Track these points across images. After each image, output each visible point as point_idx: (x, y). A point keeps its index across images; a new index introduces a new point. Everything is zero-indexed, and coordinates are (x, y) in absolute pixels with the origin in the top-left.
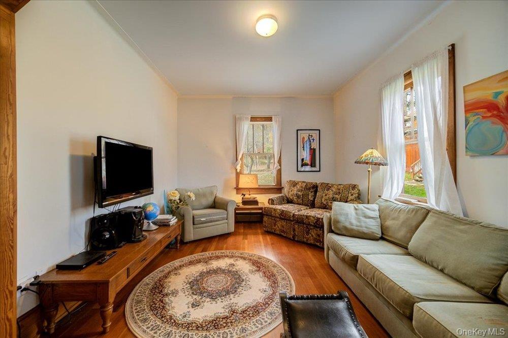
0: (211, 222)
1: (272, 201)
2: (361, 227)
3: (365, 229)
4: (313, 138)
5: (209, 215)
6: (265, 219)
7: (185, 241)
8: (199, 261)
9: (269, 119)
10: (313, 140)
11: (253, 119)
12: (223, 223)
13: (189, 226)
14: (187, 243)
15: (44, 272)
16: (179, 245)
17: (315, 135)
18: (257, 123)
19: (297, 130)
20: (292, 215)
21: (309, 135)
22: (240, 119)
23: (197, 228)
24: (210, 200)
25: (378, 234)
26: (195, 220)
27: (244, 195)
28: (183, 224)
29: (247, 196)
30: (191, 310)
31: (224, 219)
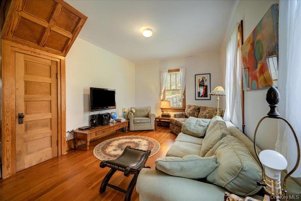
0: (142, 123)
1: (175, 116)
2: (194, 130)
3: (195, 131)
4: (205, 79)
5: (141, 120)
6: (171, 125)
7: (130, 130)
8: (129, 138)
9: (178, 70)
10: (206, 80)
11: (169, 71)
12: (149, 125)
13: (132, 124)
14: (131, 131)
15: (75, 129)
16: (127, 131)
17: (207, 77)
18: (172, 73)
19: (195, 75)
20: (179, 123)
21: (203, 78)
22: (162, 72)
23: (135, 125)
24: (146, 113)
25: (201, 135)
26: (135, 121)
27: (163, 112)
28: (129, 123)
29: (164, 112)
30: (113, 151)
31: (149, 123)
